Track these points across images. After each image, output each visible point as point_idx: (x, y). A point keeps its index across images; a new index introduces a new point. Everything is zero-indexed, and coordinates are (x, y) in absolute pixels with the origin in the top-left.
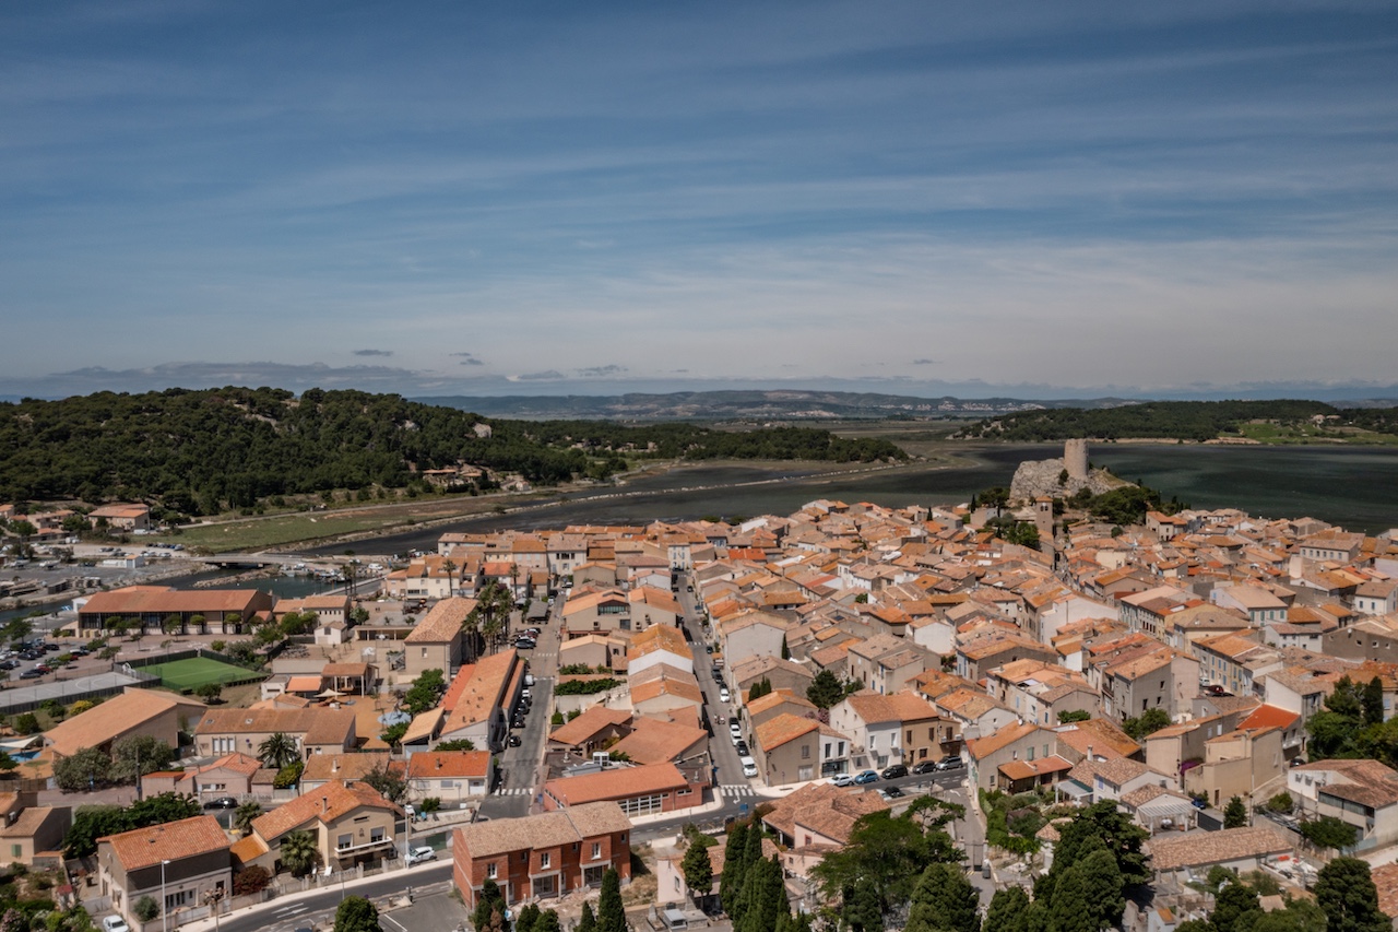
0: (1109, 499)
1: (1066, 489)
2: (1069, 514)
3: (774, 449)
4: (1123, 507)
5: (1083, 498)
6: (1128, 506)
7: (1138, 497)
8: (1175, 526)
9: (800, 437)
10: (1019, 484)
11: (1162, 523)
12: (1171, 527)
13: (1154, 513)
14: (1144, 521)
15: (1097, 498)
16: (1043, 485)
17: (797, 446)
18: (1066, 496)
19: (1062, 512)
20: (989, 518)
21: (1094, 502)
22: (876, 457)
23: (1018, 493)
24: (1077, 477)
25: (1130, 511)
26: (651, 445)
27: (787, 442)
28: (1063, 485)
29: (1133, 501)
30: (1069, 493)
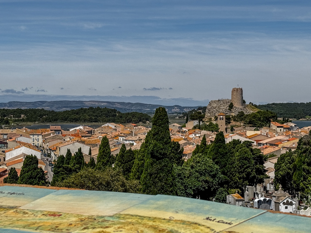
0: (253, 115)
1: (232, 112)
2: (233, 123)
3: (88, 117)
4: (259, 119)
5: (240, 116)
6: (262, 119)
7: (266, 115)
8: (284, 128)
9: (102, 112)
10: (209, 111)
11: (278, 127)
12: (282, 129)
13: (274, 123)
14: (270, 126)
15: (247, 115)
16: (221, 110)
17: (100, 116)
18: (232, 116)
19: (230, 123)
20: (195, 125)
21: (245, 117)
22: (140, 121)
23: (209, 115)
24: (237, 106)
25: (263, 121)
26: (22, 116)
27: (95, 114)
28: (231, 110)
29: (264, 117)
30: (233, 114)
